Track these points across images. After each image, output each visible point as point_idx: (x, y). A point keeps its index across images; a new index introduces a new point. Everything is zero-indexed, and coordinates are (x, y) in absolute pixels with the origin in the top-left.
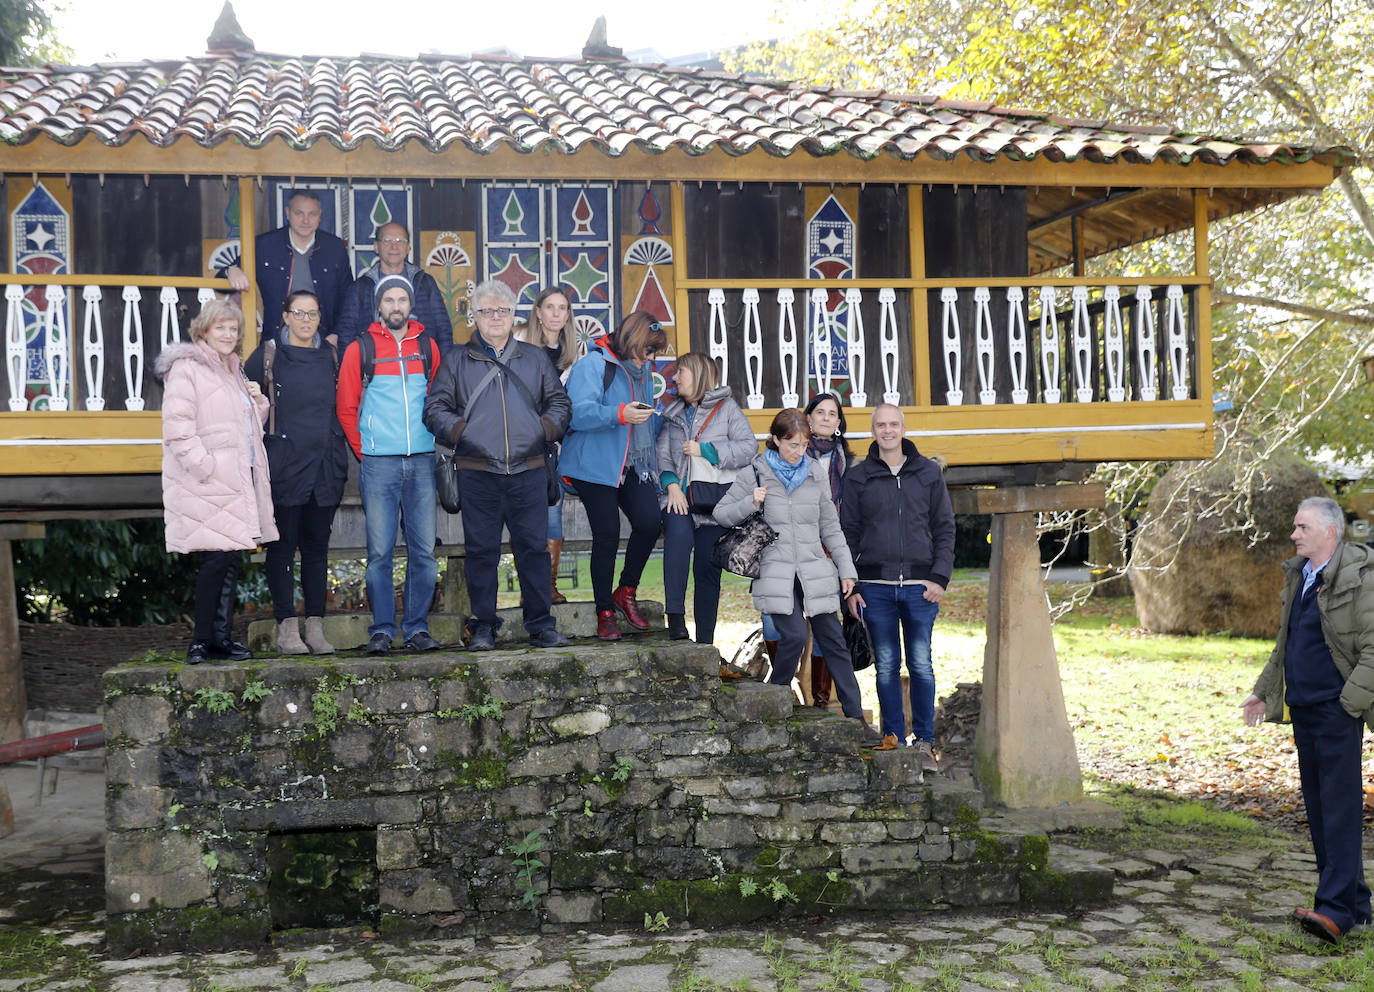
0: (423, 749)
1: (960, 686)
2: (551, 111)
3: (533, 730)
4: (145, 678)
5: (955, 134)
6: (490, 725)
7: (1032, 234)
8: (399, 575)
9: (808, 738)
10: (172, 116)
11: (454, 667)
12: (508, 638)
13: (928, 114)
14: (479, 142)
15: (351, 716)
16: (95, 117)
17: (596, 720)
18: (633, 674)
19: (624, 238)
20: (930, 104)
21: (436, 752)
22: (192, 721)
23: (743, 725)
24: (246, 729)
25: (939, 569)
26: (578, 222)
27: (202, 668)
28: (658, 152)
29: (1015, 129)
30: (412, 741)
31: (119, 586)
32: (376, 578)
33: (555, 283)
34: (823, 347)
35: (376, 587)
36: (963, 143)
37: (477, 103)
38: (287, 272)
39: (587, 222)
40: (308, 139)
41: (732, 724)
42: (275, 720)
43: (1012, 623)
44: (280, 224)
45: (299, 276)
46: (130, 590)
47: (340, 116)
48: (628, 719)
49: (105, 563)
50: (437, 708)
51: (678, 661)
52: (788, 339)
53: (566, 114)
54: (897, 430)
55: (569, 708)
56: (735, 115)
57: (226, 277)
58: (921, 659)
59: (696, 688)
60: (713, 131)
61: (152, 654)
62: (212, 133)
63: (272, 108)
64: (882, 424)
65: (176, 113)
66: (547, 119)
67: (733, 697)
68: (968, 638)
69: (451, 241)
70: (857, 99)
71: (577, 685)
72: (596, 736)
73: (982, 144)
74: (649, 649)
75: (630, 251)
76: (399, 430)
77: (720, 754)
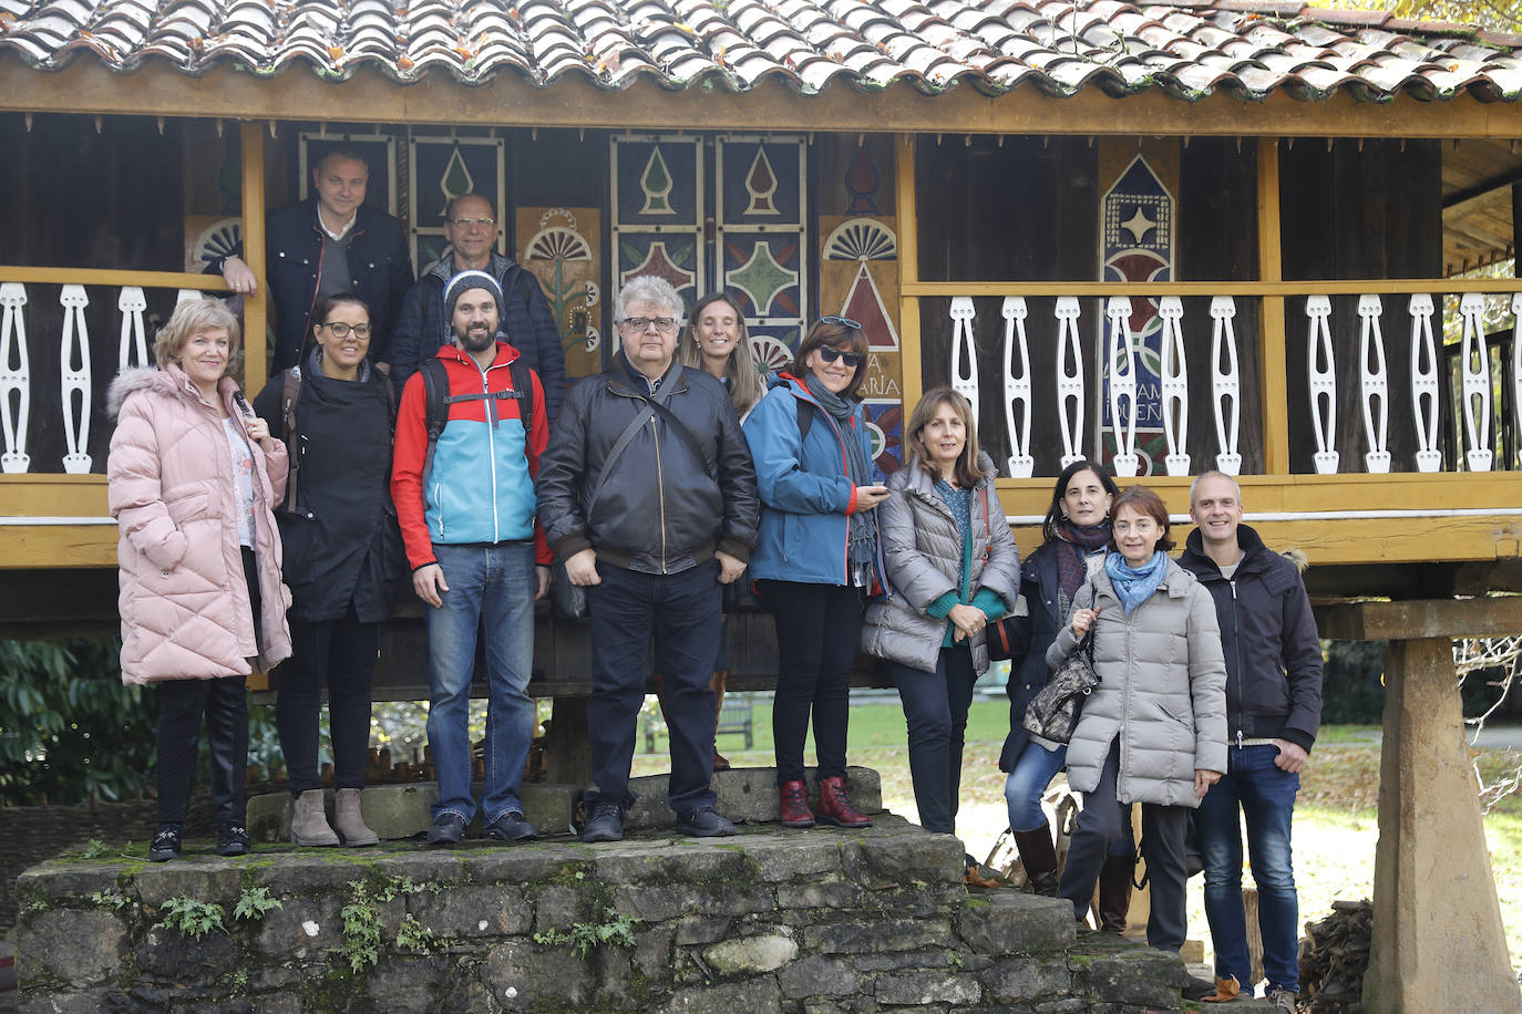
0: (512, 992)
1: (1337, 906)
2: (713, 27)
3: (679, 964)
4: (85, 883)
5: (1329, 60)
6: (613, 957)
7: (1449, 213)
8: (477, 728)
9: (1101, 981)
10: (138, 27)
11: (560, 865)
12: (642, 822)
13: (1289, 31)
14: (605, 72)
15: (401, 940)
16: (17, 26)
17: (777, 949)
18: (832, 878)
19: (823, 220)
20: (1293, 16)
21: (531, 996)
22: (156, 950)
23: (1000, 958)
24: (239, 962)
25: (1300, 720)
26: (754, 195)
27: (172, 867)
28: (876, 90)
29: (1424, 51)
30: (495, 980)
31: (48, 743)
32: (444, 728)
33: (720, 288)
34: (1123, 385)
35: (445, 743)
36: (1342, 74)
37: (602, 13)
38: (314, 268)
39: (768, 195)
40: (346, 66)
41: (984, 958)
42: (285, 948)
43: (1418, 809)
44: (304, 194)
45: (331, 271)
46: (65, 751)
47: (395, 32)
48: (825, 949)
49: (27, 708)
50: (533, 929)
51: (902, 859)
52: (1071, 372)
53: (737, 33)
54: (1232, 511)
55: (734, 929)
56: (993, 34)
57: (221, 274)
58: (1277, 862)
59: (927, 901)
60: (959, 57)
61: (96, 845)
62: (199, 54)
63: (293, 18)
64: (1210, 502)
65: (145, 21)
66: (710, 38)
67: (985, 915)
68: (1354, 832)
69: (563, 222)
70: (1180, 9)
71: (746, 894)
72: (777, 974)
73: (1371, 75)
74: (856, 840)
75: (833, 239)
76: (483, 505)
77: (965, 1004)
